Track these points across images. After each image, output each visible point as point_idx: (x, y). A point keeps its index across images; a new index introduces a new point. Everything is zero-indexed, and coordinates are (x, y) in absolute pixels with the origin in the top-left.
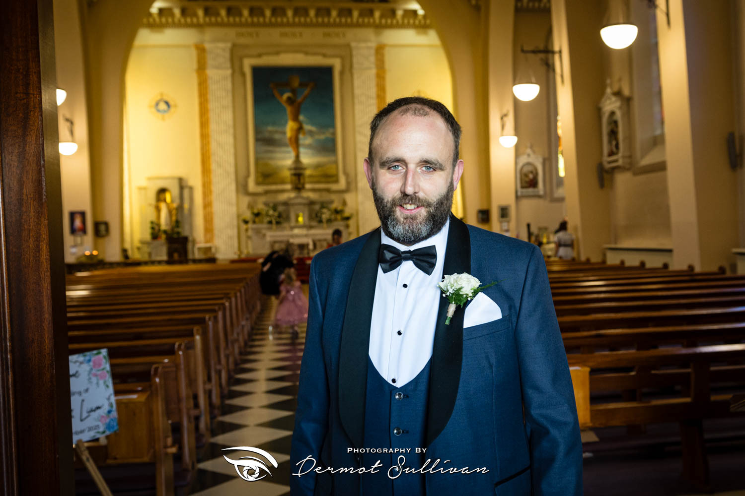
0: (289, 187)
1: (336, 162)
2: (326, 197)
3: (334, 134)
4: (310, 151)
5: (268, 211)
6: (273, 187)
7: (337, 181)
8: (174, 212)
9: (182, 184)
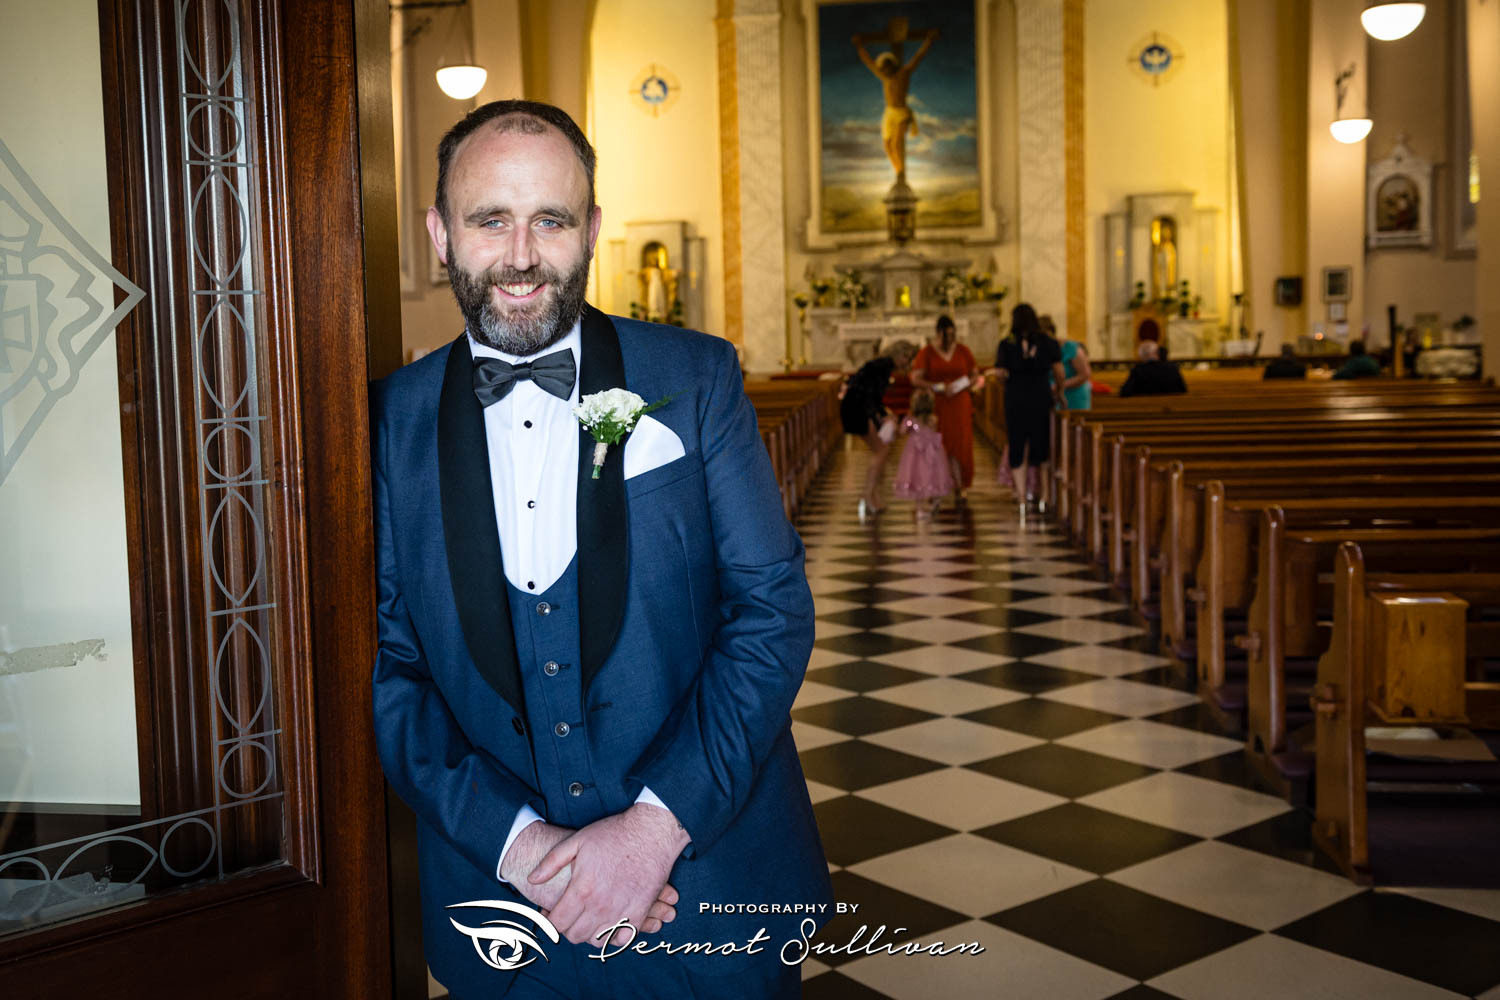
0: (883, 235)
1: (978, 186)
2: (955, 254)
3: (975, 129)
4: (926, 165)
5: (844, 283)
6: (855, 237)
7: (978, 223)
8: (672, 286)
9: (687, 235)
